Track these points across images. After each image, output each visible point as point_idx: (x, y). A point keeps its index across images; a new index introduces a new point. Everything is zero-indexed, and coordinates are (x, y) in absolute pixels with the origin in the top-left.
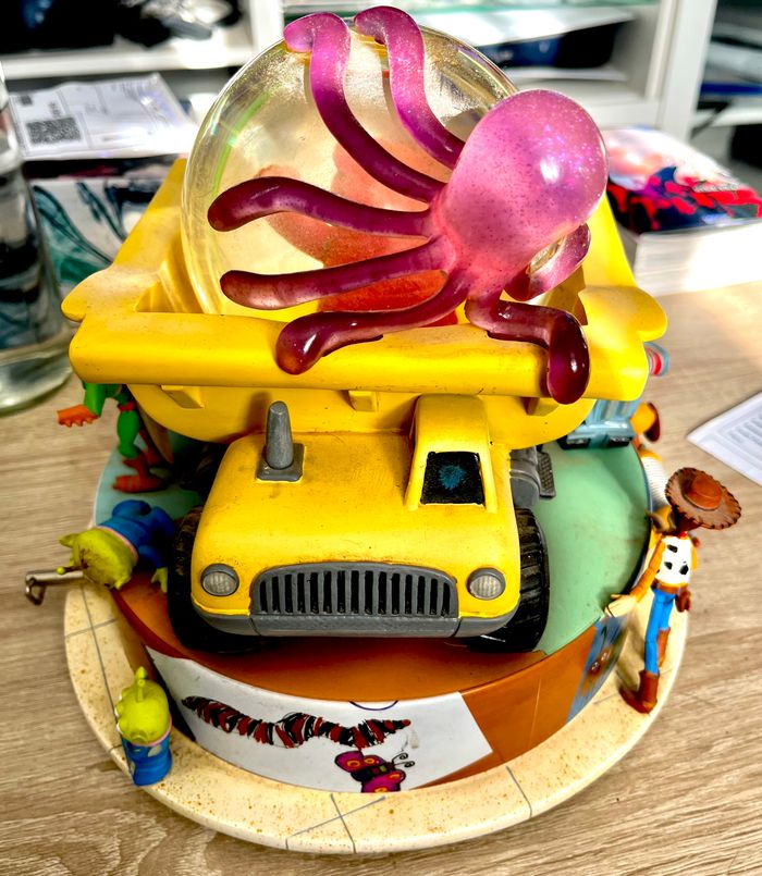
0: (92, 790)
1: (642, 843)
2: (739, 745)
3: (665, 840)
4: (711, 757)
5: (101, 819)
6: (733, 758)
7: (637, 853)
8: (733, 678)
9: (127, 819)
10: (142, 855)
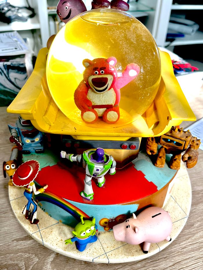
1: (177, 254)
3: (184, 253)
4: (194, 228)
5: (18, 256)
7: (177, 257)
8: (198, 204)
10: (32, 266)
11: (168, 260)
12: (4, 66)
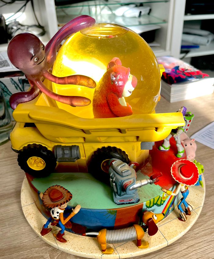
4: (207, 217)
12: (19, 80)
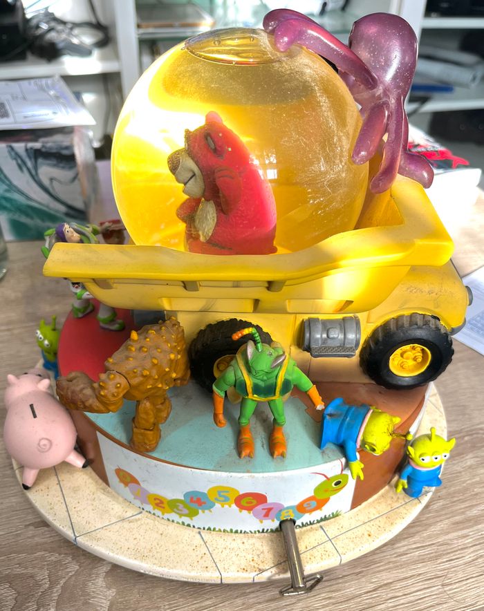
0: (30, 540)
1: (387, 567)
2: (447, 504)
3: (401, 565)
4: (430, 512)
5: (36, 558)
6: (443, 512)
7: (384, 574)
9: (53, 558)
10: (64, 580)
11: (363, 579)
12: (27, 150)
